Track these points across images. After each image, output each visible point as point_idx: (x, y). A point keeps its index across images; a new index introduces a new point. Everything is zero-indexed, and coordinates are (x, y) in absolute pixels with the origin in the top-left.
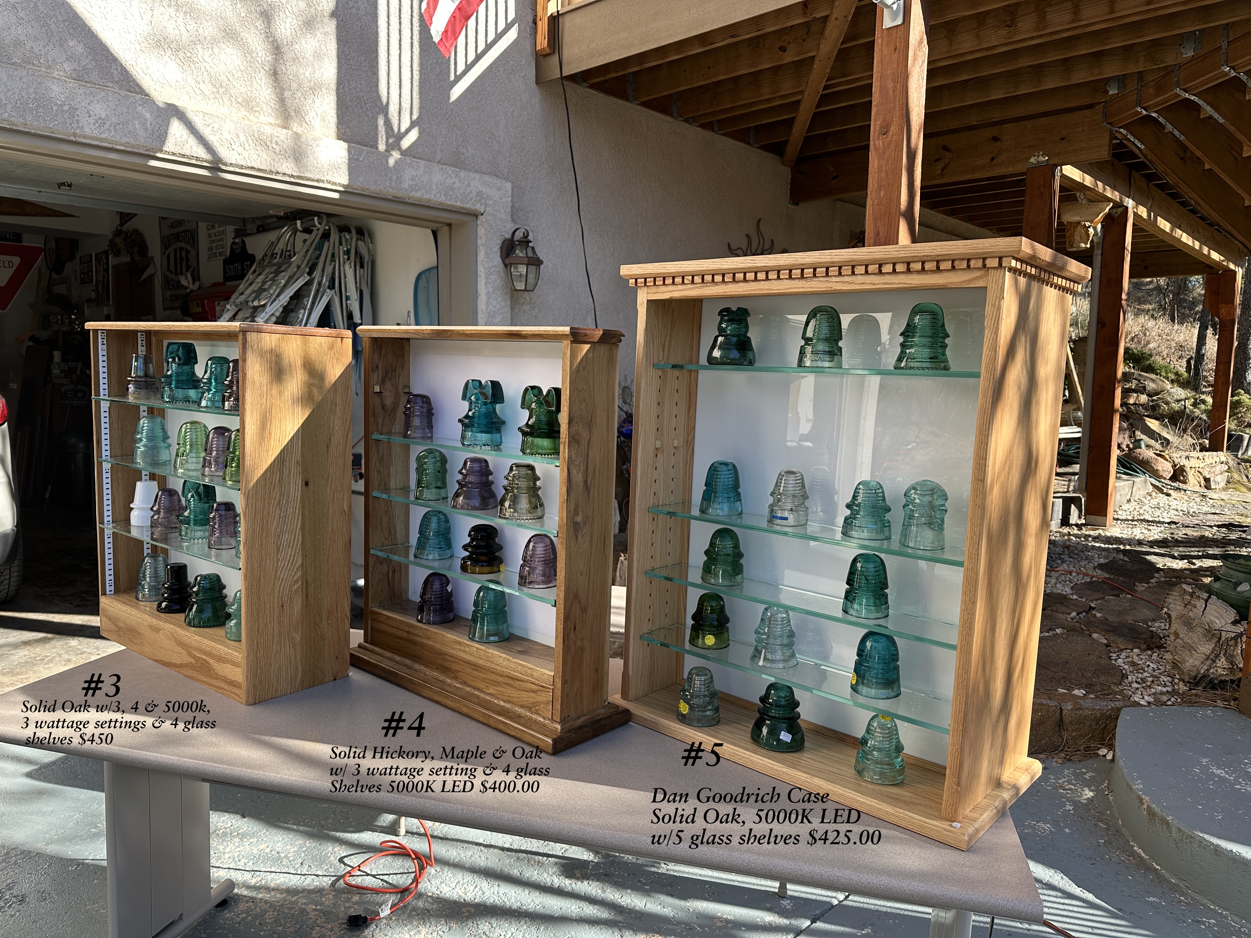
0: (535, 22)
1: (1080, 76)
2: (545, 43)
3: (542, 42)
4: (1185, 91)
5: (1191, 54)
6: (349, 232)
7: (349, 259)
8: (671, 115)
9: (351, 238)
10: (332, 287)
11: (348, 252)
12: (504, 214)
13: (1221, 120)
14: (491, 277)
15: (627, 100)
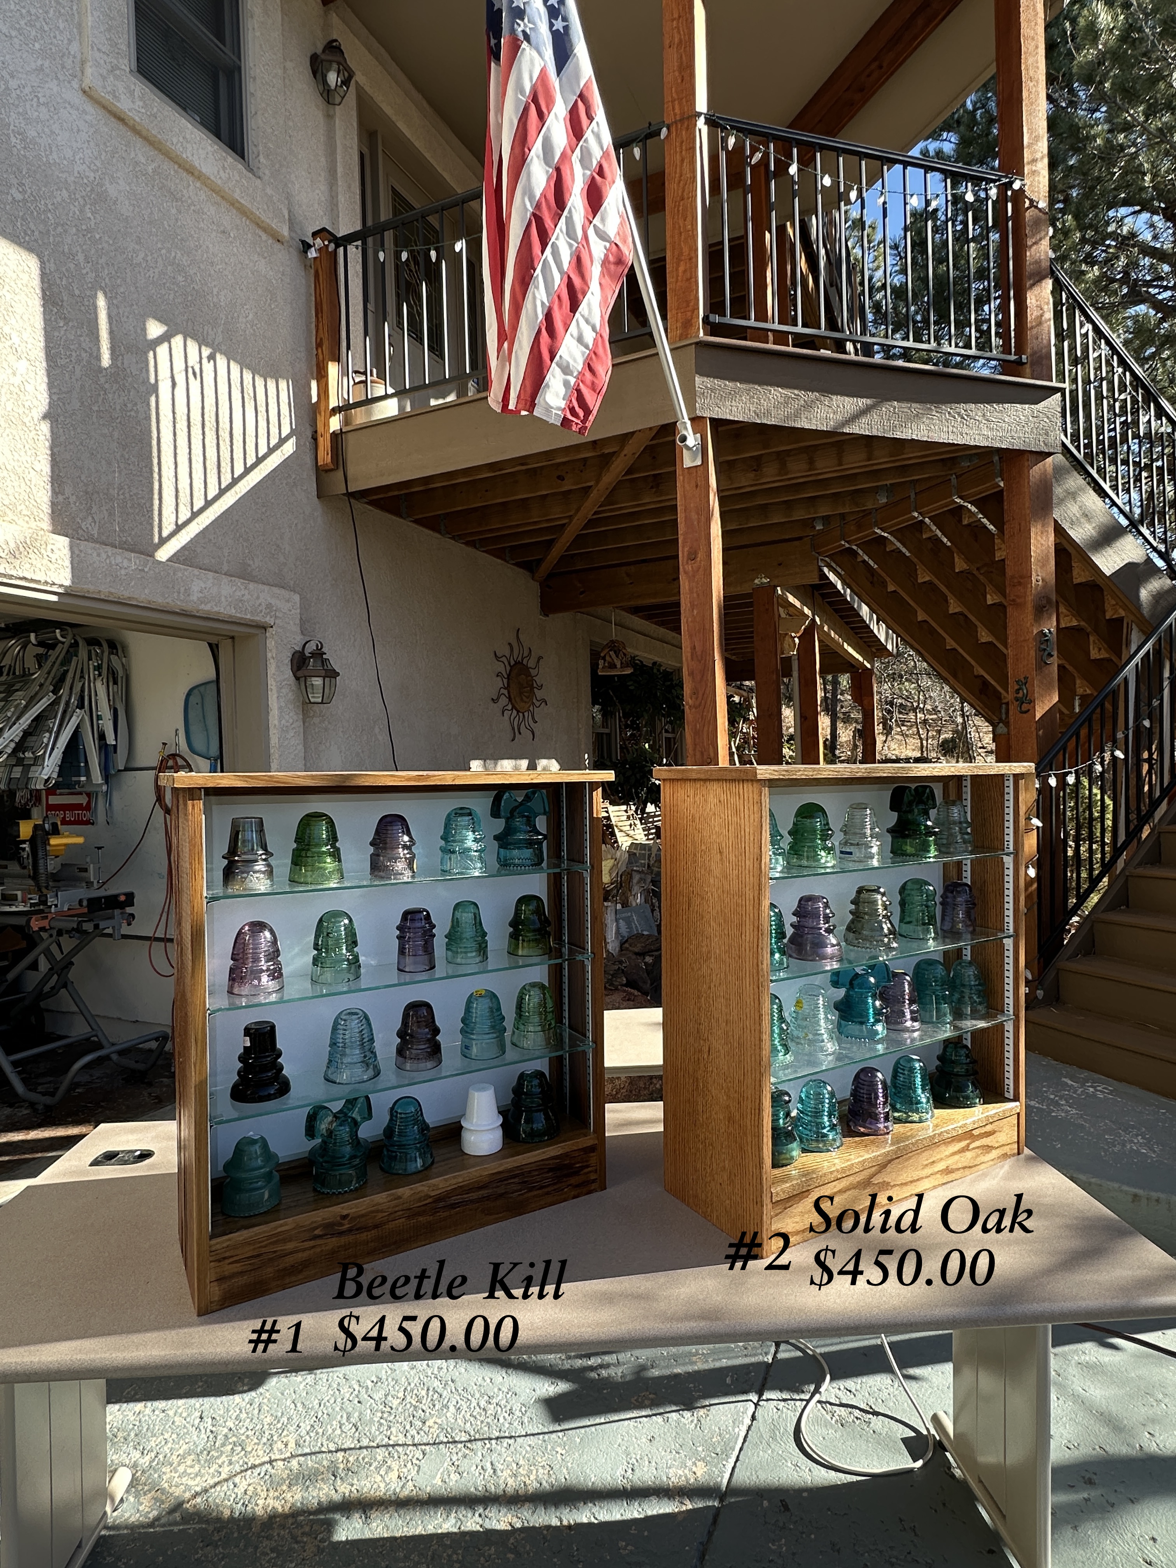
0: (315, 439)
1: (799, 514)
2: (329, 459)
3: (325, 456)
4: (882, 530)
5: (885, 500)
6: (99, 645)
7: (100, 675)
8: (439, 532)
9: (103, 652)
10: (81, 706)
11: (99, 668)
12: (294, 627)
13: (908, 554)
14: (283, 690)
15: (401, 517)
